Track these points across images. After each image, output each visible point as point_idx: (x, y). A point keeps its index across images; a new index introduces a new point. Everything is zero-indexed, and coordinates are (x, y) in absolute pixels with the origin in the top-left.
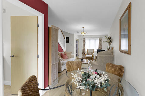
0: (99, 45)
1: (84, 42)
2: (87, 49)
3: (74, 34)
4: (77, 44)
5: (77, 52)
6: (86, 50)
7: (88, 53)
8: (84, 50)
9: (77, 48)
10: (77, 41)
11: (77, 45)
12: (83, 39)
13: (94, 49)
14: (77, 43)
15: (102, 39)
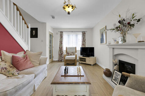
0: (82, 41)
1: (61, 37)
2: (66, 48)
3: (45, 23)
4: (50, 40)
5: (51, 52)
6: (64, 49)
7: (68, 54)
8: (61, 49)
9: (51, 46)
10: (51, 36)
11: (51, 42)
12: (59, 33)
13: (76, 47)
14: (50, 38)
15: (86, 33)
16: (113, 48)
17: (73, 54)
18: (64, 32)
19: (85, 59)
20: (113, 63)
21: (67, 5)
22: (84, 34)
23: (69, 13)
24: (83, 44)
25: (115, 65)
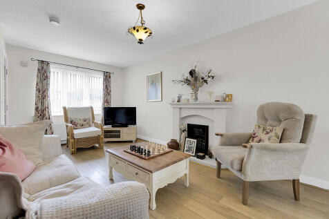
1: (44, 76)
2: (65, 109)
8: (43, 112)
13: (92, 108)
15: (111, 75)
16: (180, 108)
17: (87, 123)
18: (51, 65)
19: (119, 131)
20: (180, 129)
21: (145, 29)
22: (107, 77)
23: (140, 41)
24: (106, 101)
25: (183, 131)
